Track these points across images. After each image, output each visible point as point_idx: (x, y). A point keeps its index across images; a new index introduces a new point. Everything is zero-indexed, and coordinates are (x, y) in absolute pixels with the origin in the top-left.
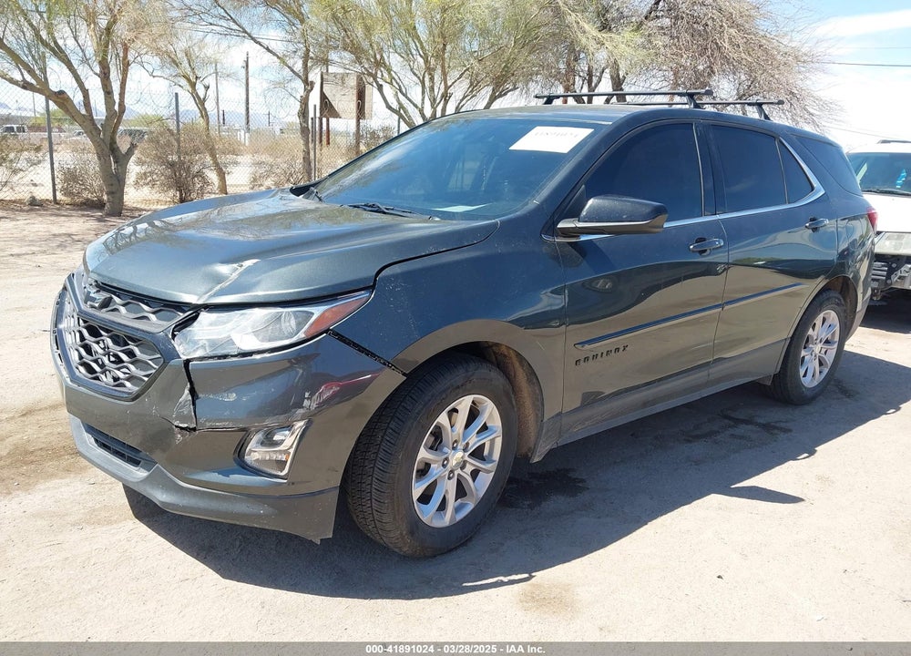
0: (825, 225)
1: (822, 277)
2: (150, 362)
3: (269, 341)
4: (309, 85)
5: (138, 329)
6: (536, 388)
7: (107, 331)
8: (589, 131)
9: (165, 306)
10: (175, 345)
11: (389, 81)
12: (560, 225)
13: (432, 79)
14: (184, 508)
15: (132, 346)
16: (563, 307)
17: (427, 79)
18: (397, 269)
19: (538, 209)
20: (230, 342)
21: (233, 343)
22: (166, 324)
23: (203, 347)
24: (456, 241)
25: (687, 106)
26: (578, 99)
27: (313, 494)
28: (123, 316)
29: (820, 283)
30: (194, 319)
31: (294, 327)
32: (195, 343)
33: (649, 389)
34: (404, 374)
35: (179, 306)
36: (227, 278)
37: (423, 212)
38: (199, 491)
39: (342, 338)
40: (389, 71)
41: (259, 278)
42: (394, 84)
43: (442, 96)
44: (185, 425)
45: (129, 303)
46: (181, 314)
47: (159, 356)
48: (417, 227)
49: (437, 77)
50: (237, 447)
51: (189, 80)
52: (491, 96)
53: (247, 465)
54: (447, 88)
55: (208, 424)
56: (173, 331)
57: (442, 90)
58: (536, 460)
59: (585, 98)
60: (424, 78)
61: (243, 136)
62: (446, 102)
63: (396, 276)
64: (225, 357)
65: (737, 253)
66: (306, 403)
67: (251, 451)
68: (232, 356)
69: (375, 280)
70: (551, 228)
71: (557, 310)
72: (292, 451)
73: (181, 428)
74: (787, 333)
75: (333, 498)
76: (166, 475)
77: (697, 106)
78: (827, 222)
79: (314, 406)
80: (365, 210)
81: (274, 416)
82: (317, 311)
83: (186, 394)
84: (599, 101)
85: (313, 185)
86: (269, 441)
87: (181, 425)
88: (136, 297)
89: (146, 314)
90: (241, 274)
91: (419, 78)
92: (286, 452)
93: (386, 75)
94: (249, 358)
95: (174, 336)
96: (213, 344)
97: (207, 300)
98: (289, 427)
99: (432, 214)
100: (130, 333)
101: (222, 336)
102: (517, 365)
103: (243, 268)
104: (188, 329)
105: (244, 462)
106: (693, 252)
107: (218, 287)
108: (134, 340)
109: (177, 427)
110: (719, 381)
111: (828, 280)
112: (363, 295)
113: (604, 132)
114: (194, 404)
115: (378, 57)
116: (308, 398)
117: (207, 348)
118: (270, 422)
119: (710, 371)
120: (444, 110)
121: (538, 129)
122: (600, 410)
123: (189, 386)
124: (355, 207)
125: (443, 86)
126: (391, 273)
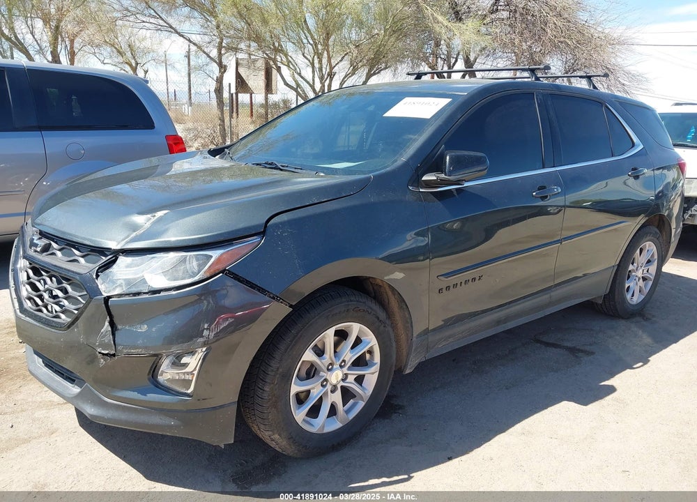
0: (644, 174)
1: (643, 215)
2: (79, 298)
3: (174, 280)
4: (223, 68)
5: (69, 270)
6: (406, 313)
7: (47, 272)
8: (448, 100)
9: (92, 251)
10: (99, 284)
11: (286, 64)
12: (424, 178)
13: (320, 62)
14: (109, 420)
15: (65, 285)
16: (427, 244)
17: (316, 61)
18: (284, 217)
19: (406, 164)
20: (144, 281)
21: (146, 282)
22: (91, 266)
23: (121, 286)
24: (335, 192)
25: (530, 80)
26: (440, 75)
27: (214, 408)
28: (58, 259)
29: (641, 220)
30: (114, 262)
31: (196, 268)
32: (113, 282)
33: (502, 310)
34: (291, 306)
35: (102, 251)
36: (142, 226)
37: (312, 168)
38: (121, 405)
39: (236, 277)
40: (286, 55)
41: (167, 226)
42: (291, 66)
43: (328, 75)
44: (106, 352)
45: (63, 248)
46: (104, 258)
47: (85, 293)
48: (306, 181)
49: (325, 61)
50: (151, 370)
51: (131, 65)
52: (367, 74)
53: (160, 384)
54: (332, 68)
55: (125, 351)
56: (97, 272)
57: (328, 70)
58: (408, 371)
59: (445, 75)
60: (313, 60)
61: (186, 109)
62: (331, 79)
63: (283, 223)
64: (139, 294)
65: (572, 197)
66: (206, 333)
67: (163, 372)
68: (144, 293)
69: (266, 226)
70: (417, 181)
71: (423, 246)
72: (196, 373)
73: (103, 354)
74: (615, 261)
75: (233, 411)
76: (93, 392)
77: (537, 79)
78: (646, 171)
79: (212, 335)
80: (266, 167)
81: (179, 344)
82: (215, 254)
83: (107, 326)
84: (456, 77)
85: (227, 147)
86: (177, 363)
87: (103, 352)
88: (69, 244)
89: (76, 258)
90: (154, 223)
91: (309, 61)
92: (191, 373)
93: (284, 59)
94: (158, 295)
95: (97, 276)
96: (128, 282)
97: (124, 245)
98: (192, 353)
99: (318, 170)
100: (64, 274)
101: (138, 276)
102: (390, 293)
103: (155, 218)
104: (110, 270)
105: (157, 382)
106: (536, 197)
107: (134, 234)
108: (67, 280)
109: (100, 353)
110: (559, 301)
111: (647, 218)
112: (255, 239)
113: (460, 100)
114: (113, 334)
115: (277, 44)
116: (207, 329)
117: (124, 287)
118: (176, 349)
119: (552, 294)
120: (330, 86)
121: (407, 100)
122: (459, 329)
123: (108, 319)
124: (258, 164)
125: (328, 67)
126: (279, 221)
